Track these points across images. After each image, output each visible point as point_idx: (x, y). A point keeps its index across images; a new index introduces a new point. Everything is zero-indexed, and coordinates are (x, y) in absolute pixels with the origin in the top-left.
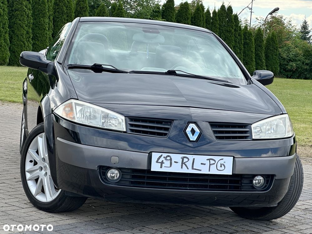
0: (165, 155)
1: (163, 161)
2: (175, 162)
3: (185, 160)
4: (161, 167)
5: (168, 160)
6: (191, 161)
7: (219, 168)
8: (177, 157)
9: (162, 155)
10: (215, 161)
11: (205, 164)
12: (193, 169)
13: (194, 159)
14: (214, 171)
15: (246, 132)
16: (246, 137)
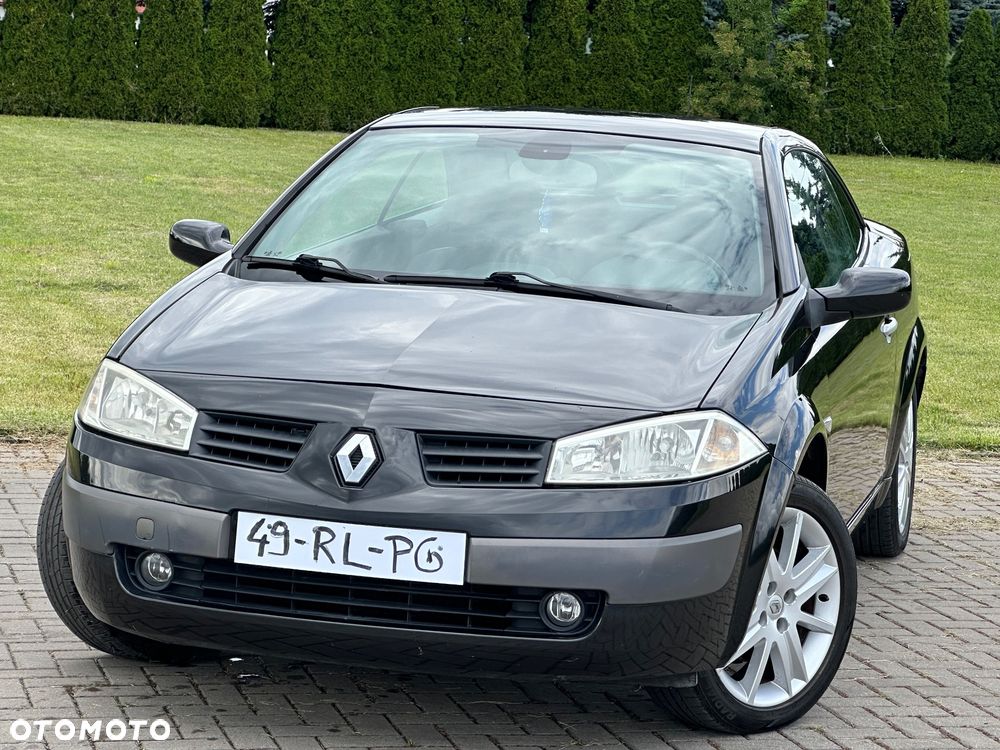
0: (271, 520)
1: (265, 536)
2: (297, 541)
3: (325, 537)
4: (261, 554)
5: (279, 534)
6: (340, 540)
7: (423, 564)
8: (302, 528)
9: (263, 521)
10: (409, 542)
11: (380, 551)
12: (346, 562)
13: (348, 535)
14: (407, 572)
15: (531, 463)
16: (528, 478)
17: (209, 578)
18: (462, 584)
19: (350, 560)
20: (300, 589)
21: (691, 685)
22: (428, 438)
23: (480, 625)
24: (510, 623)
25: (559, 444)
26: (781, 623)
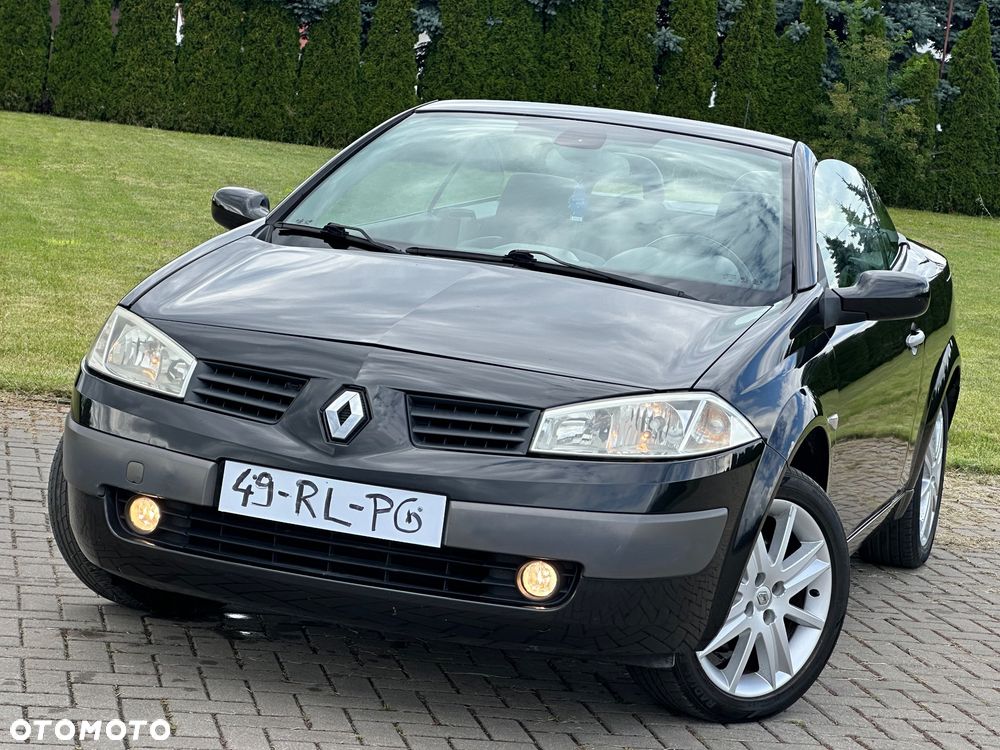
0: (257, 471)
1: (250, 486)
2: (281, 493)
3: (308, 490)
4: (245, 504)
5: (263, 485)
6: (322, 495)
7: (402, 524)
8: (285, 480)
9: (249, 471)
10: (390, 501)
11: (361, 509)
12: (327, 517)
13: (331, 490)
14: (386, 531)
15: (518, 431)
16: (513, 445)
17: (196, 526)
18: (439, 546)
19: (330, 516)
20: (282, 542)
21: (667, 666)
22: (418, 399)
23: (456, 589)
24: (485, 589)
25: (547, 414)
26: (768, 615)
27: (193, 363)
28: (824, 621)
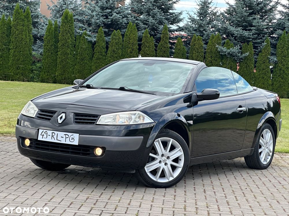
0: (45, 131)
1: (43, 134)
2: (49, 135)
3: (53, 134)
4: (42, 138)
5: (46, 134)
8: (50, 132)
9: (43, 131)
10: (68, 135)
11: (63, 137)
12: (57, 140)
13: (57, 134)
14: (68, 142)
15: (95, 120)
16: (94, 123)
17: (36, 144)
18: (78, 145)
19: (58, 139)
21: (134, 172)
22: (76, 114)
23: (83, 154)
24: (89, 154)
25: (101, 116)
26: (166, 164)
27: (37, 110)
28: (183, 166)
